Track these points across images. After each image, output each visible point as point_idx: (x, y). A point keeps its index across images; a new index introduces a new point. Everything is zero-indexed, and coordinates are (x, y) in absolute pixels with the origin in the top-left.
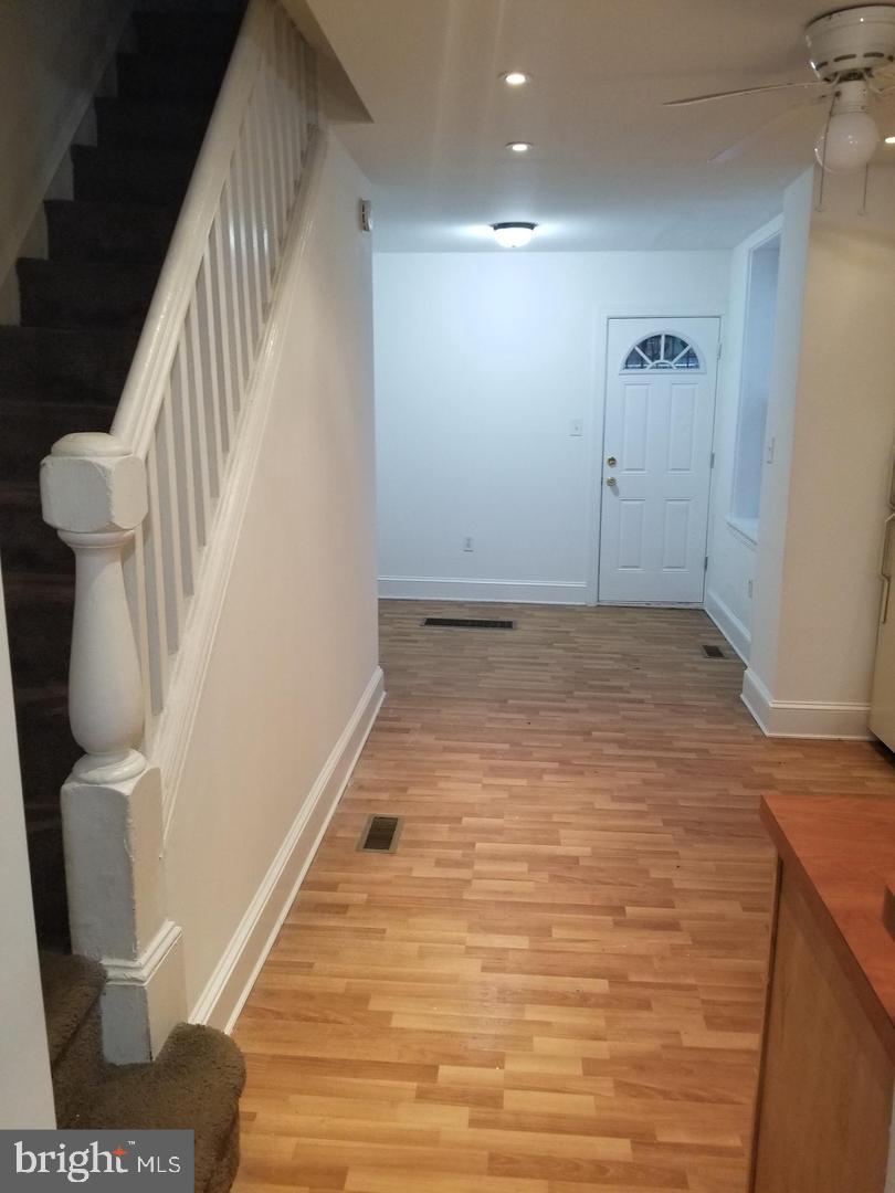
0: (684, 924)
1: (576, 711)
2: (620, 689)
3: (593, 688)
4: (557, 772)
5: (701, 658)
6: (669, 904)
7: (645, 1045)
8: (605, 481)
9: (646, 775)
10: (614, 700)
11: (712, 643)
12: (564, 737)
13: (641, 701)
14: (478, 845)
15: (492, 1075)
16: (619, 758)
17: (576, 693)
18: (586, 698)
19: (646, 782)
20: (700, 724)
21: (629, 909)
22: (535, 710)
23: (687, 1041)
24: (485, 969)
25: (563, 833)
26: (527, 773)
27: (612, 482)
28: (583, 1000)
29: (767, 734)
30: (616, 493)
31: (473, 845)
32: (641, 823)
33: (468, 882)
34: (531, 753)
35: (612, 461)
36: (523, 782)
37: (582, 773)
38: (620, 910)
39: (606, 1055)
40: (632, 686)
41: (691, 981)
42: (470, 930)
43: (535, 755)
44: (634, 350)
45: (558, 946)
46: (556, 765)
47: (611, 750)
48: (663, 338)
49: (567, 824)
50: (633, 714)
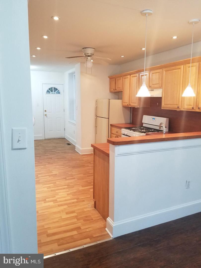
0: (75, 178)
1: (48, 155)
2: (54, 151)
3: (50, 152)
4: (48, 164)
5: (67, 145)
6: (73, 176)
7: (75, 191)
8: (44, 115)
9: (63, 162)
10: (54, 153)
11: (68, 143)
12: (47, 159)
13: (59, 153)
14: (39, 175)
15: (55, 198)
16: (58, 161)
17: (47, 153)
18: (49, 153)
19: (64, 163)
20: (70, 154)
21: (67, 178)
22: (40, 156)
23: (80, 189)
24: (47, 189)
25: (52, 171)
26: (43, 165)
27: (46, 115)
28: (64, 189)
29: (81, 154)
30: (47, 117)
31: (38, 176)
32: (65, 168)
33: (39, 180)
34: (42, 163)
35: (45, 111)
36: (43, 166)
37: (52, 164)
38: (66, 178)
39: (70, 193)
40: (56, 151)
41: (78, 183)
42: (43, 185)
43: (43, 163)
44: (48, 90)
45: (58, 184)
46: (48, 163)
47: (56, 160)
48: (53, 88)
49: (53, 170)
50: (58, 155)
